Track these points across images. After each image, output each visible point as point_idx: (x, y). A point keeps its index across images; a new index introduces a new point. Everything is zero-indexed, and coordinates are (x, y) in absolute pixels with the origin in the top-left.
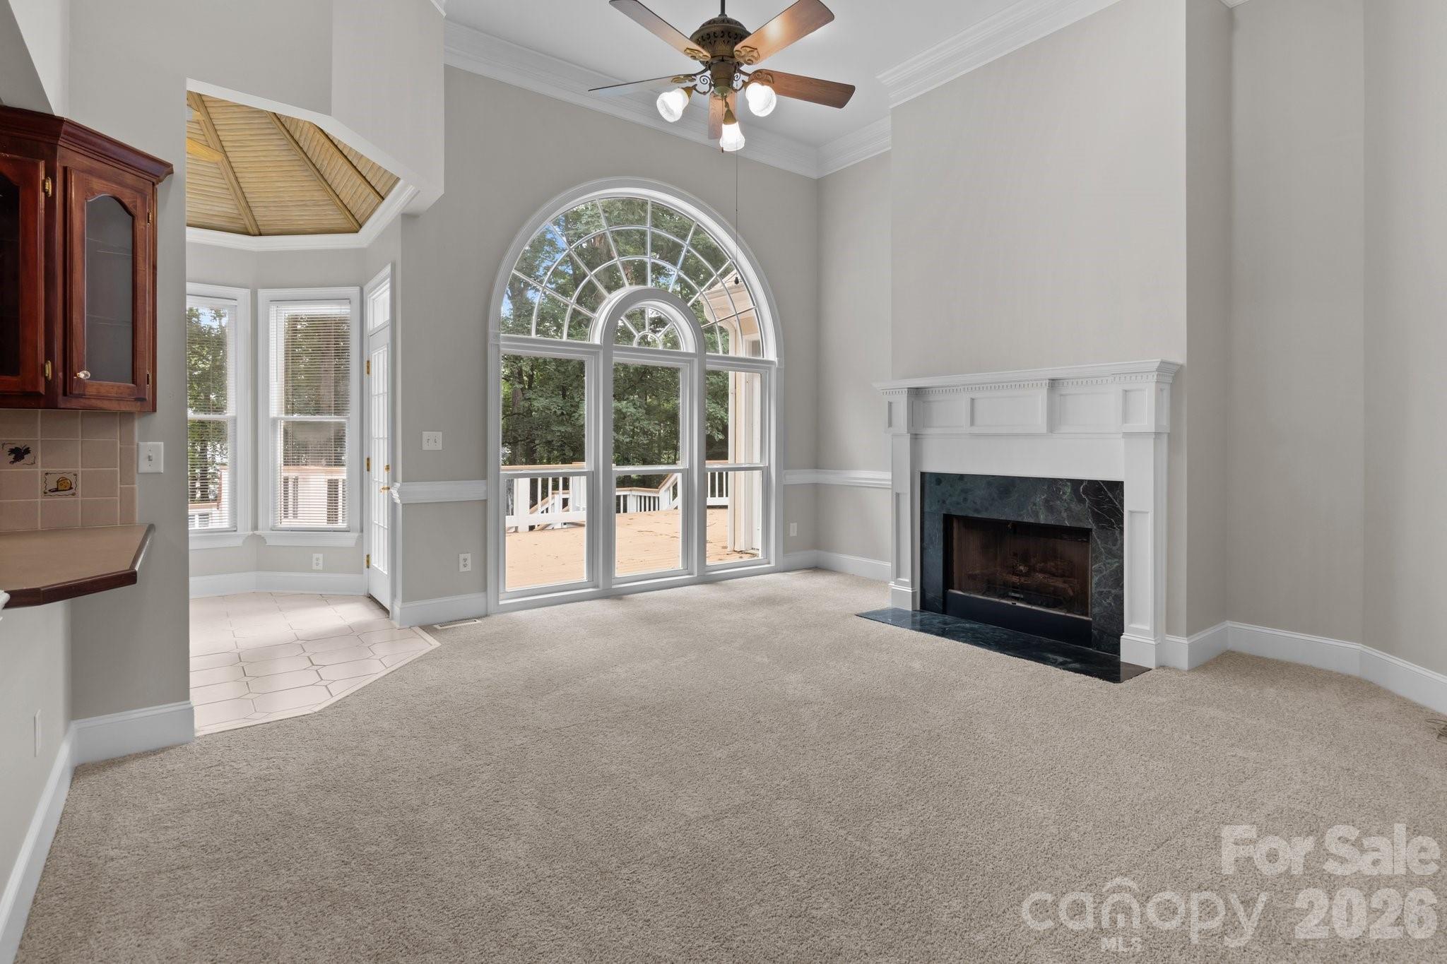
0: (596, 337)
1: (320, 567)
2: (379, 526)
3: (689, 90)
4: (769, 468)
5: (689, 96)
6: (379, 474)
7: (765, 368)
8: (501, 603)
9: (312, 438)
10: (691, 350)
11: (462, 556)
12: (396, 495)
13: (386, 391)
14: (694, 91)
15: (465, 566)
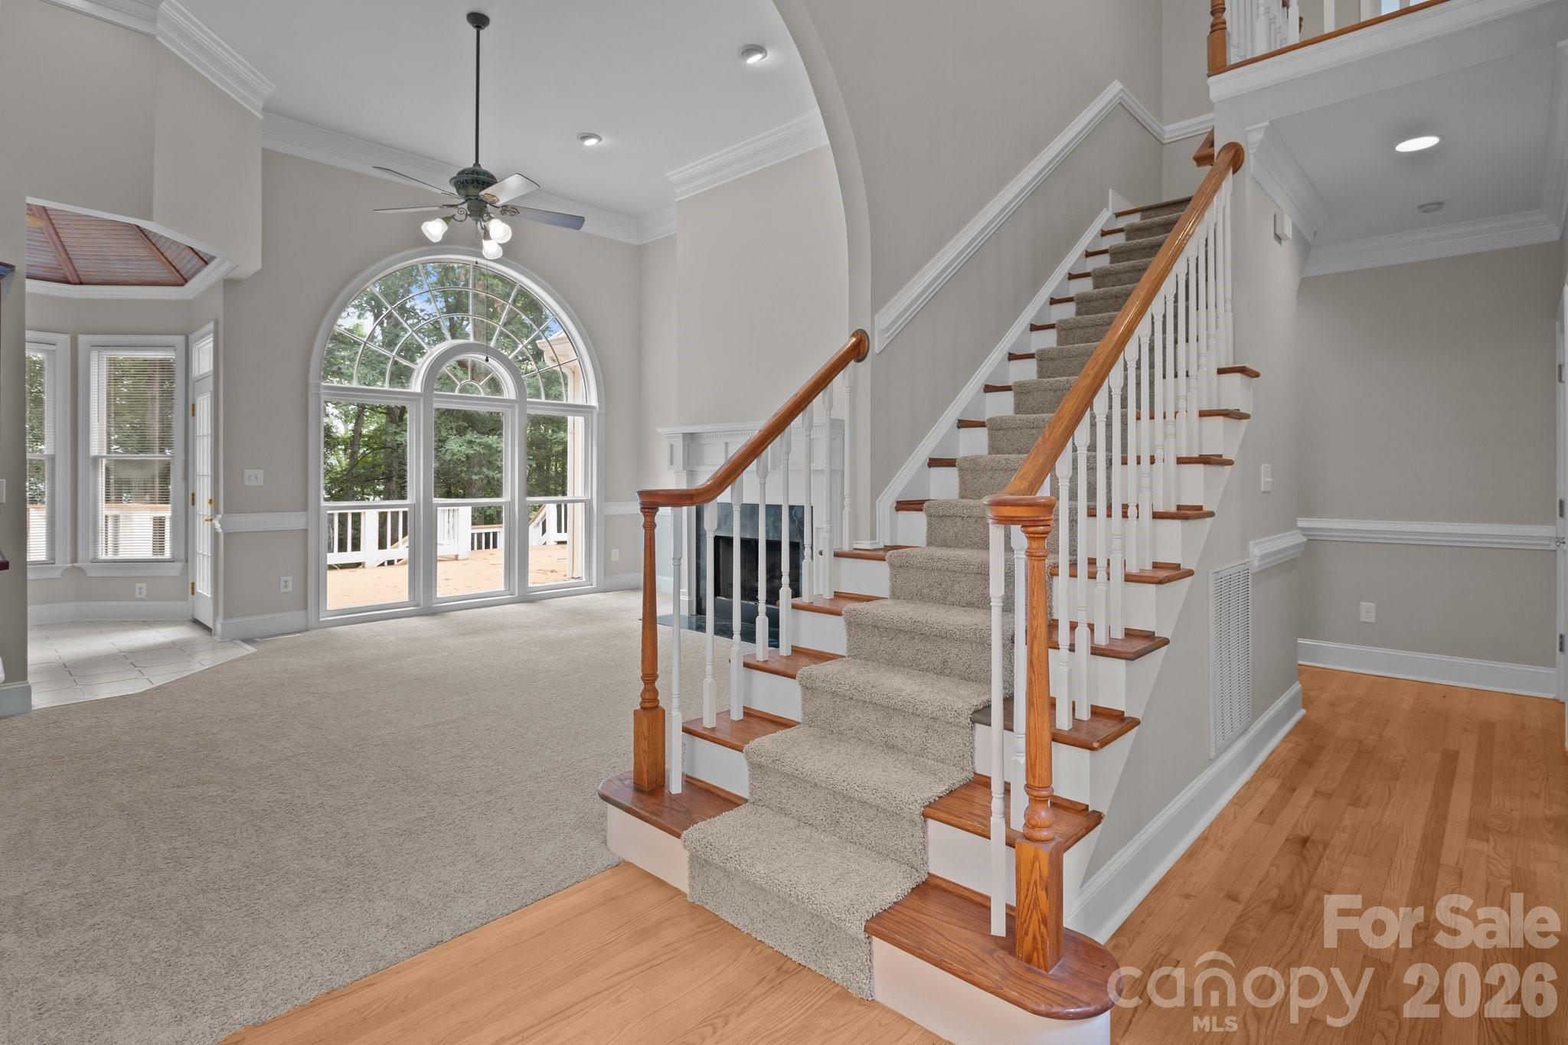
0: (416, 386)
1: (143, 596)
2: (204, 555)
3: (447, 219)
4: (591, 501)
5: (448, 224)
6: (203, 507)
7: (587, 412)
8: (321, 620)
9: (135, 475)
10: (513, 397)
11: (283, 579)
12: (218, 525)
13: (209, 432)
14: (452, 220)
15: (286, 587)
